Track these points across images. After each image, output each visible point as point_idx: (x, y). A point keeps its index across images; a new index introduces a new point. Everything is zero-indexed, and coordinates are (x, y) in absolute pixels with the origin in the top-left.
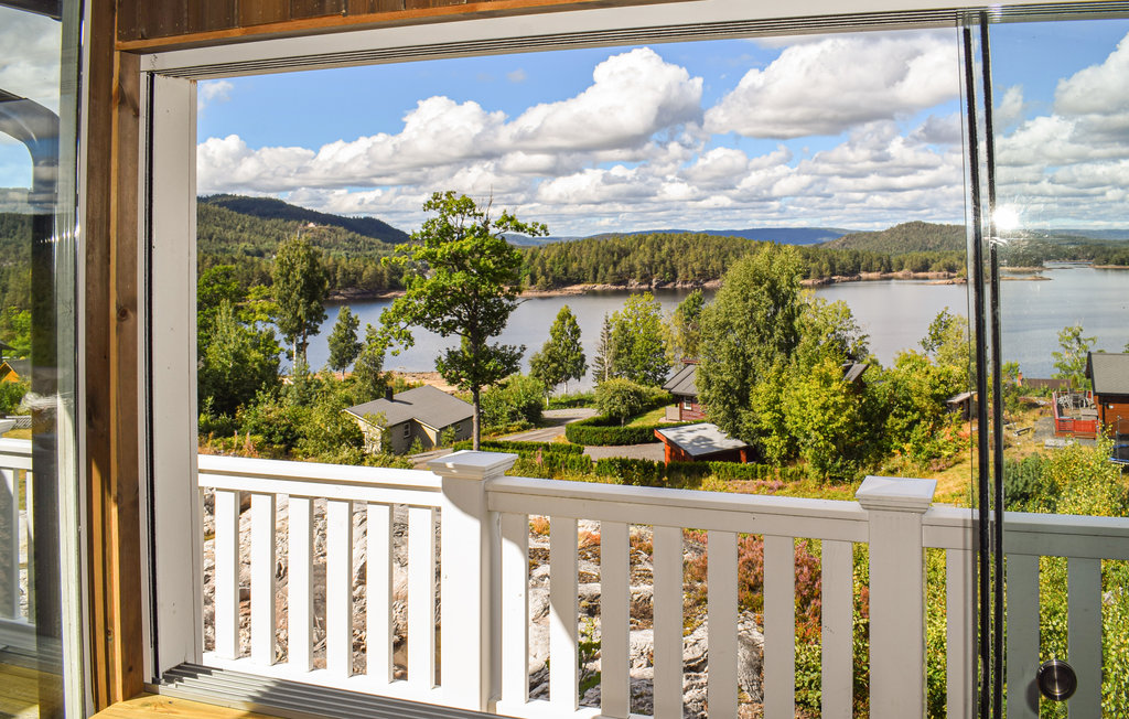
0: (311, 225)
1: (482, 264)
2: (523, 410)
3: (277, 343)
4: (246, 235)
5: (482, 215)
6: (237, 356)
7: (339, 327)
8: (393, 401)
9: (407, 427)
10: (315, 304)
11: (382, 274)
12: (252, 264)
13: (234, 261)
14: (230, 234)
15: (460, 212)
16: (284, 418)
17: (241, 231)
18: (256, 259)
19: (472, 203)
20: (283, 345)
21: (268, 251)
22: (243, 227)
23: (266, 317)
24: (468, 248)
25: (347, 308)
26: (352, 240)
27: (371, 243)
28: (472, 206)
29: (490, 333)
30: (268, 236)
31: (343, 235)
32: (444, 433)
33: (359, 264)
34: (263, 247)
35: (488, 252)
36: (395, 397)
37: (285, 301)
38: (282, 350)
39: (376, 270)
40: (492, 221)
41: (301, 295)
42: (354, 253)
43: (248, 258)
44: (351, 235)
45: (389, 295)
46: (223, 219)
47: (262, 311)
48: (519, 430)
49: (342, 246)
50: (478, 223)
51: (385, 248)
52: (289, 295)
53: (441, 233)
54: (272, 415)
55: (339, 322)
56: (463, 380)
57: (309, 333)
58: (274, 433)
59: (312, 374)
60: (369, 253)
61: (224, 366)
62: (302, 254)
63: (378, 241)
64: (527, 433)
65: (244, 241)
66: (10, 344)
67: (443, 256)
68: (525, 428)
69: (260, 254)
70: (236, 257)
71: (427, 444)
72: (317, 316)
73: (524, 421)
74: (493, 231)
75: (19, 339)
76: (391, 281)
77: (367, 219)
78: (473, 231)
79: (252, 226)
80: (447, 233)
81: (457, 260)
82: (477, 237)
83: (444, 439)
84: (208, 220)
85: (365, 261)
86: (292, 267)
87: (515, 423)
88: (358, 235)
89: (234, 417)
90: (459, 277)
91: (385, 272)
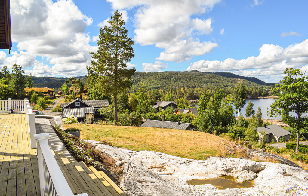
0: (239, 79)
1: (303, 90)
2: (304, 134)
3: (234, 109)
4: (224, 82)
5: (302, 75)
6: (226, 112)
7: (248, 106)
8: (266, 128)
9: (269, 135)
10: (244, 100)
11: (257, 92)
12: (226, 89)
13: (222, 88)
14: (220, 81)
15: (295, 74)
16: (239, 130)
17: (223, 81)
18: (226, 87)
19: (299, 71)
20: (235, 110)
21: (229, 86)
22: (223, 80)
23: (231, 102)
24: (298, 85)
25: (250, 101)
26: (249, 83)
27: (254, 84)
28: (299, 72)
29: (303, 112)
30: (229, 82)
31: (247, 82)
32: (281, 139)
33: (251, 89)
34: (228, 85)
35: (305, 87)
36: (266, 127)
37: (237, 99)
38: (235, 111)
39: (256, 91)
40: (306, 77)
41: (240, 97)
42: (250, 86)
43: (225, 87)
44: (249, 82)
45: (259, 98)
46: (219, 78)
47: (230, 100)
48: (303, 140)
49: (247, 84)
50: (301, 77)
51: (257, 85)
52: (238, 97)
53: (289, 81)
54: (236, 128)
55: (248, 104)
56: (295, 126)
57: (241, 107)
58: (236, 133)
59: (244, 118)
60: (253, 86)
61: (223, 114)
62: (241, 87)
63: (256, 83)
64: (305, 142)
65: (223, 83)
66: (178, 105)
67: (290, 88)
68: (304, 140)
69: (227, 86)
70: (222, 87)
71: (275, 141)
72: (244, 103)
73: (304, 138)
74: (305, 80)
75: (180, 104)
76: (259, 94)
77: (253, 78)
78: (299, 80)
79: (225, 80)
80: (291, 81)
81: (294, 89)
82: (301, 82)
83: (280, 141)
84: (216, 78)
85: (253, 89)
86: (238, 90)
87: (301, 138)
88: (251, 82)
89: (226, 128)
90: (295, 95)
91: (258, 92)
